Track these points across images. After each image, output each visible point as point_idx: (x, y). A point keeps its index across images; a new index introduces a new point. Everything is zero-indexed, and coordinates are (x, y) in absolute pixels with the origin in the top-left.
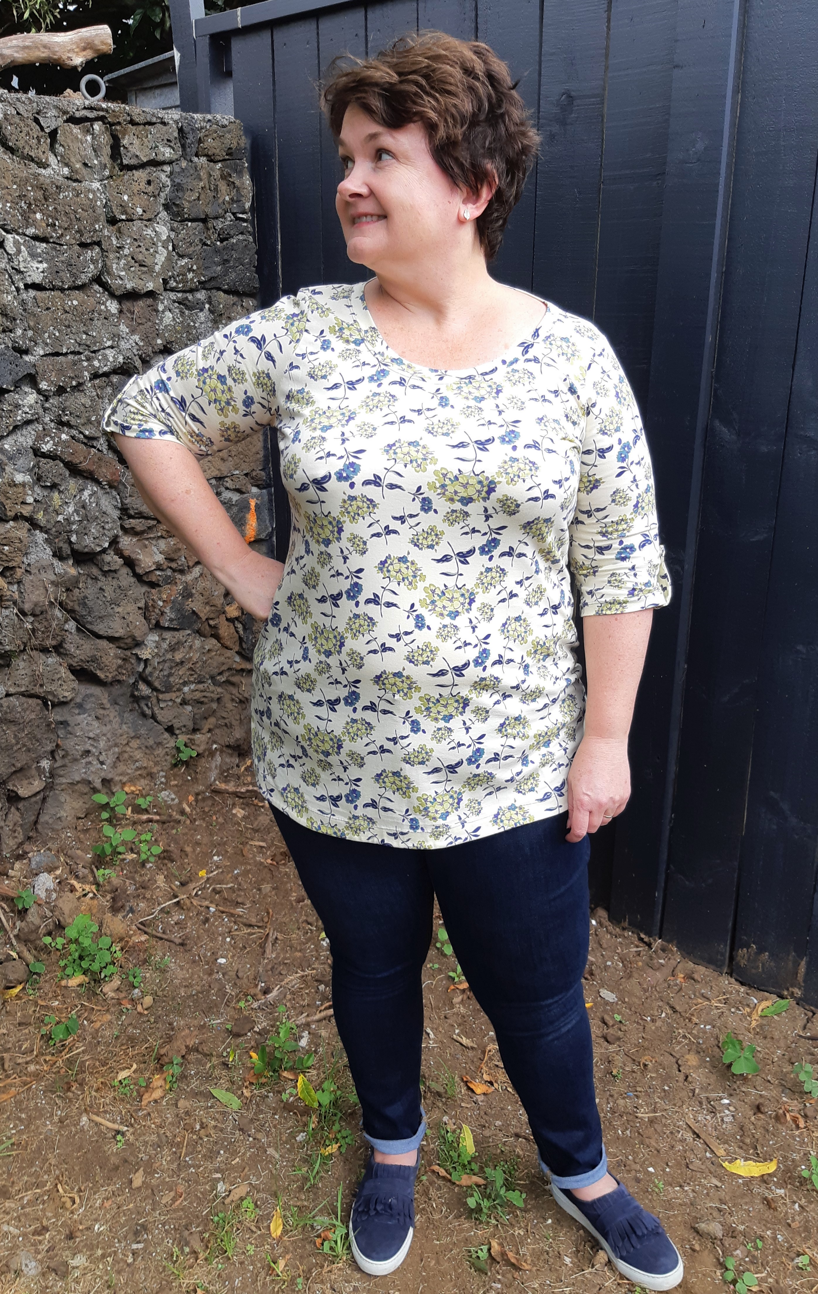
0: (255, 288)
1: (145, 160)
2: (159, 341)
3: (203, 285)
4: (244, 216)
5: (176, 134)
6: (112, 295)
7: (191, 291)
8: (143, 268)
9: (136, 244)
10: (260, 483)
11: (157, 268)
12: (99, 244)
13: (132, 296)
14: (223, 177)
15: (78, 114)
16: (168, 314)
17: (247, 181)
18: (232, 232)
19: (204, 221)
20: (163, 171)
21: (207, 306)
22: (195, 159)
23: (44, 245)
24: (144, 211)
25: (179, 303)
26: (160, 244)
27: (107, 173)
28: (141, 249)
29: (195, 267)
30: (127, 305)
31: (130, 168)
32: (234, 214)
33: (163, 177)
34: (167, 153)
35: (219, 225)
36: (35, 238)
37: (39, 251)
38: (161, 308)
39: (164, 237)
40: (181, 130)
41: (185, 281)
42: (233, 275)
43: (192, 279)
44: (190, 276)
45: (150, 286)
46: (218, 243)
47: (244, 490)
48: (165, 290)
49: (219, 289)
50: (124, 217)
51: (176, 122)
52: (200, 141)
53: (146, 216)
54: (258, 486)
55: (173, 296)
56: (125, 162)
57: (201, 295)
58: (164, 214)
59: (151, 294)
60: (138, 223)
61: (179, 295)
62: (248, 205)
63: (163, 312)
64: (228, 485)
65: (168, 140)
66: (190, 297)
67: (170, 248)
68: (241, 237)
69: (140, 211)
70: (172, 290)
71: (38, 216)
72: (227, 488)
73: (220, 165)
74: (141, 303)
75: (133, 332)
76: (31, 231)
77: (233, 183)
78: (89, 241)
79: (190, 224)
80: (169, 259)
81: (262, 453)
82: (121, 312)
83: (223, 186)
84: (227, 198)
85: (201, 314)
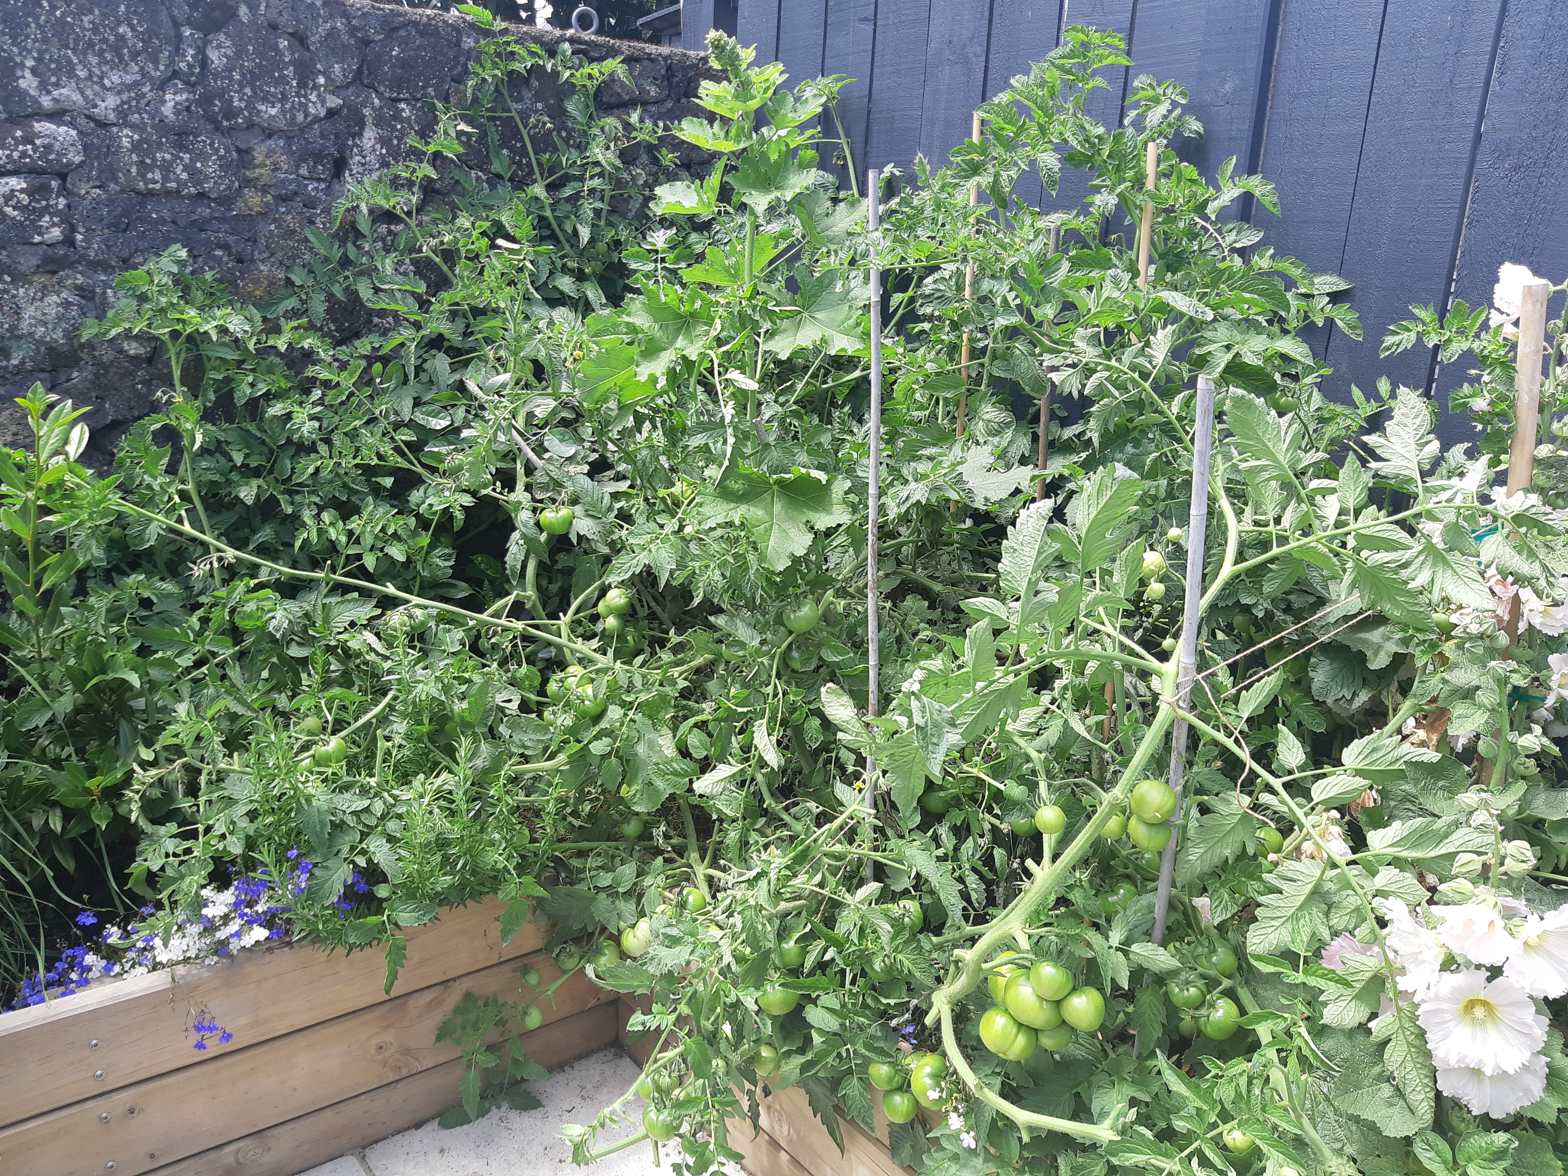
5: (663, 72)
65: (655, 78)
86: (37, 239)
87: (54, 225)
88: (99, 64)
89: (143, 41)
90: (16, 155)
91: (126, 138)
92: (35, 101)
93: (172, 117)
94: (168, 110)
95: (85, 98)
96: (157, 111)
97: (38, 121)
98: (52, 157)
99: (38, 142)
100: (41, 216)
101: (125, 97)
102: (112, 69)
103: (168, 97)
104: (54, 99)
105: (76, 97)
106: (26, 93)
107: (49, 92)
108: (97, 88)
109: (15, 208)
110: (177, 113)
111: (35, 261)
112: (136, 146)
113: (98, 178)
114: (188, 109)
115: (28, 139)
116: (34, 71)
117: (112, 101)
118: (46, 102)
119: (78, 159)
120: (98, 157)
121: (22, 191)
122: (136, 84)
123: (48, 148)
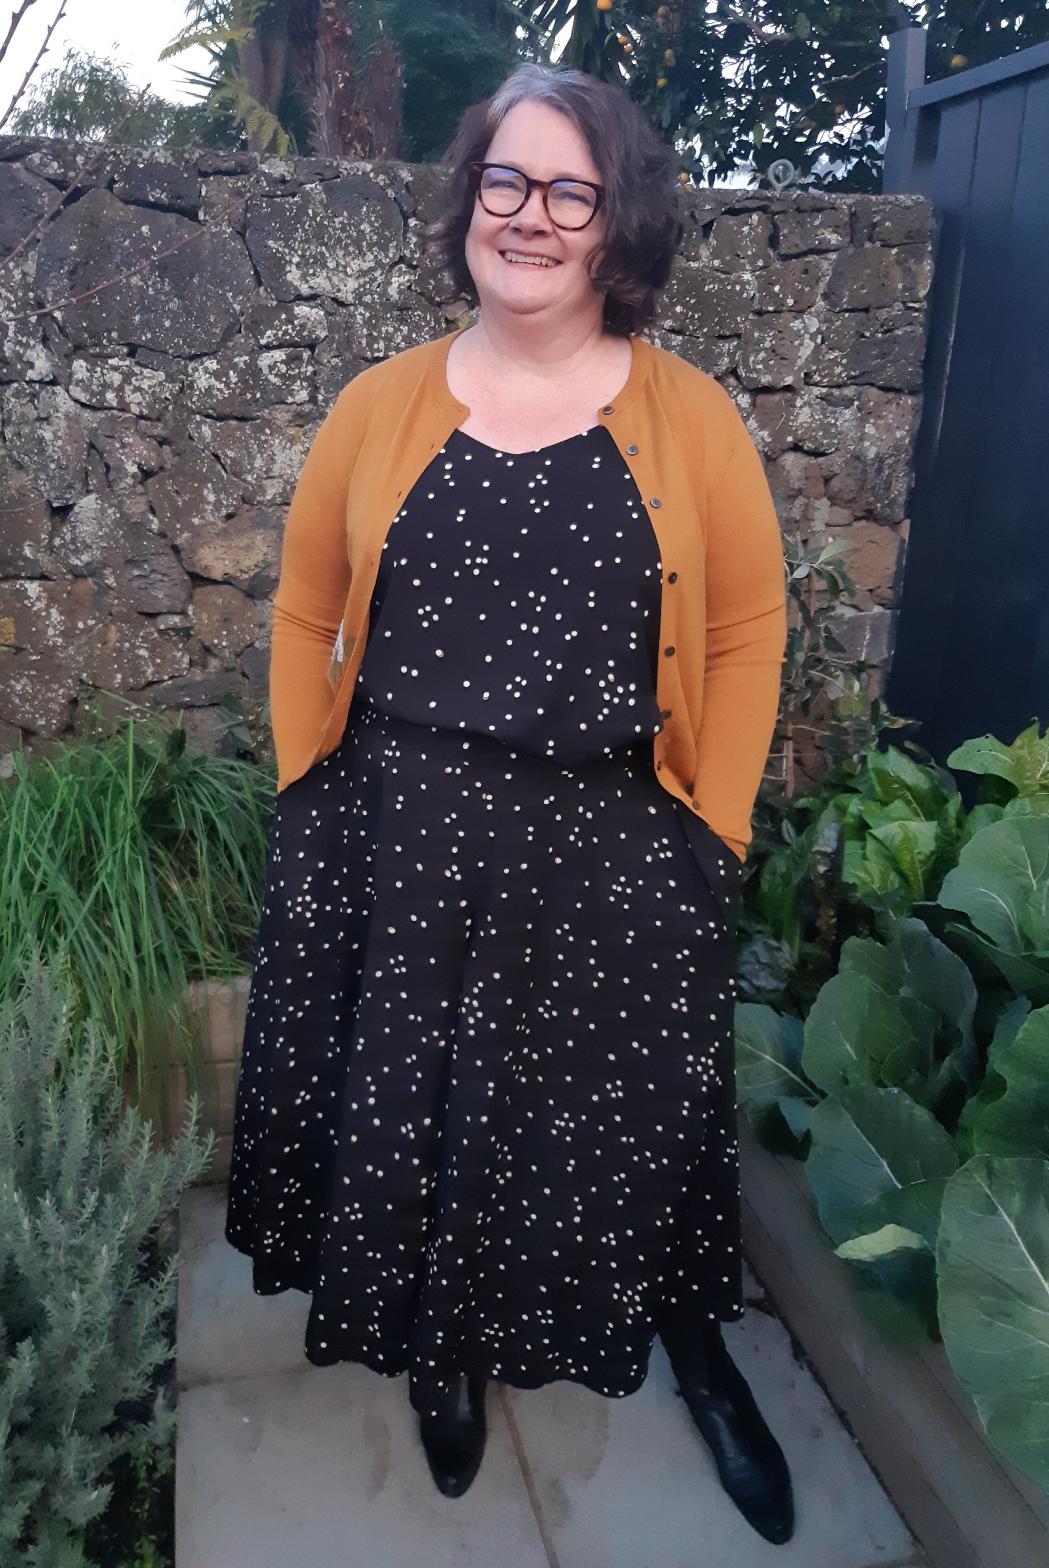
0: (917, 385)
1: (805, 249)
2: (790, 439)
3: (853, 380)
4: (917, 305)
5: (846, 219)
6: (745, 390)
7: (839, 386)
8: (784, 362)
9: (781, 336)
10: (884, 602)
11: (800, 362)
12: (739, 336)
13: (768, 390)
14: (899, 262)
15: (737, 206)
16: (806, 409)
17: (928, 266)
18: (898, 324)
19: (866, 310)
20: (826, 259)
21: (856, 403)
22: (868, 245)
23: (680, 338)
24: (795, 302)
25: (822, 399)
26: (807, 336)
27: (760, 263)
28: (783, 342)
29: (844, 361)
30: (761, 399)
31: (786, 258)
32: (904, 303)
33: (825, 265)
34: (834, 239)
35: (883, 314)
36: (672, 331)
37: (674, 343)
38: (799, 402)
39: (813, 330)
40: (853, 215)
41: (831, 375)
42: (890, 371)
43: (840, 373)
44: (838, 370)
45: (789, 380)
46: (880, 335)
47: (861, 607)
48: (807, 384)
49: (873, 385)
50: (771, 309)
51: (850, 207)
52: (875, 225)
53: (797, 308)
54: (882, 605)
55: (816, 391)
56: (783, 252)
57: (849, 391)
58: (821, 304)
59: (788, 388)
60: (788, 315)
61: (824, 390)
62: (923, 293)
63: (801, 407)
64: (842, 599)
65: (837, 227)
66: (836, 392)
67: (819, 341)
68: (909, 329)
69: (790, 302)
70: (816, 384)
71: (678, 309)
72: (843, 603)
73: (894, 251)
74: (777, 397)
75: (762, 427)
76: (668, 324)
77: (910, 269)
78: (728, 333)
79: (847, 315)
80: (817, 350)
81: (893, 569)
82: (753, 404)
83: (896, 272)
84: (900, 286)
85: (846, 411)
86: (290, 400)
87: (303, 388)
88: (344, 255)
89: (377, 234)
90: (280, 333)
91: (361, 314)
92: (296, 288)
93: (396, 297)
94: (393, 291)
95: (333, 286)
96: (385, 291)
97: (298, 305)
98: (305, 333)
99: (296, 322)
100: (294, 382)
101: (362, 281)
102: (354, 259)
103: (394, 280)
104: (310, 287)
105: (326, 285)
106: (291, 283)
107: (307, 282)
108: (341, 275)
109: (276, 375)
110: (400, 292)
111: (288, 416)
112: (367, 323)
113: (337, 349)
114: (409, 288)
115: (290, 321)
116: (298, 265)
117: (352, 284)
118: (305, 290)
119: (323, 334)
120: (338, 332)
121: (282, 362)
122: (371, 269)
123: (303, 326)
